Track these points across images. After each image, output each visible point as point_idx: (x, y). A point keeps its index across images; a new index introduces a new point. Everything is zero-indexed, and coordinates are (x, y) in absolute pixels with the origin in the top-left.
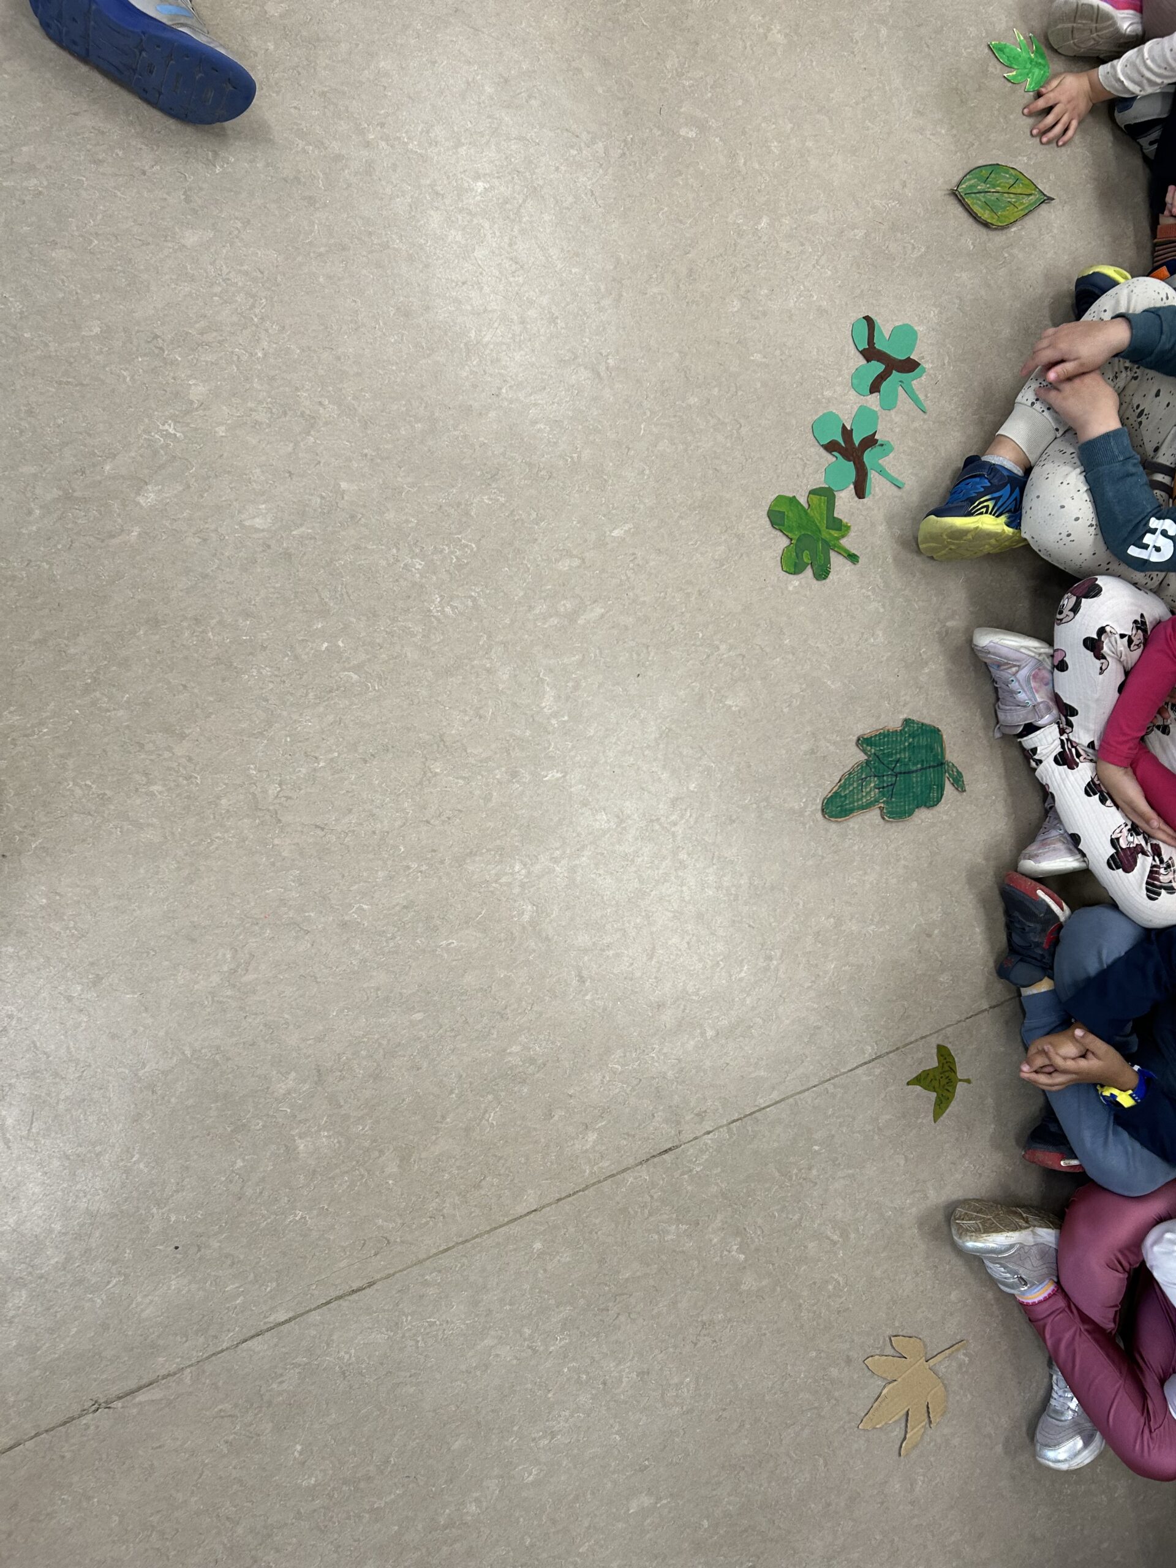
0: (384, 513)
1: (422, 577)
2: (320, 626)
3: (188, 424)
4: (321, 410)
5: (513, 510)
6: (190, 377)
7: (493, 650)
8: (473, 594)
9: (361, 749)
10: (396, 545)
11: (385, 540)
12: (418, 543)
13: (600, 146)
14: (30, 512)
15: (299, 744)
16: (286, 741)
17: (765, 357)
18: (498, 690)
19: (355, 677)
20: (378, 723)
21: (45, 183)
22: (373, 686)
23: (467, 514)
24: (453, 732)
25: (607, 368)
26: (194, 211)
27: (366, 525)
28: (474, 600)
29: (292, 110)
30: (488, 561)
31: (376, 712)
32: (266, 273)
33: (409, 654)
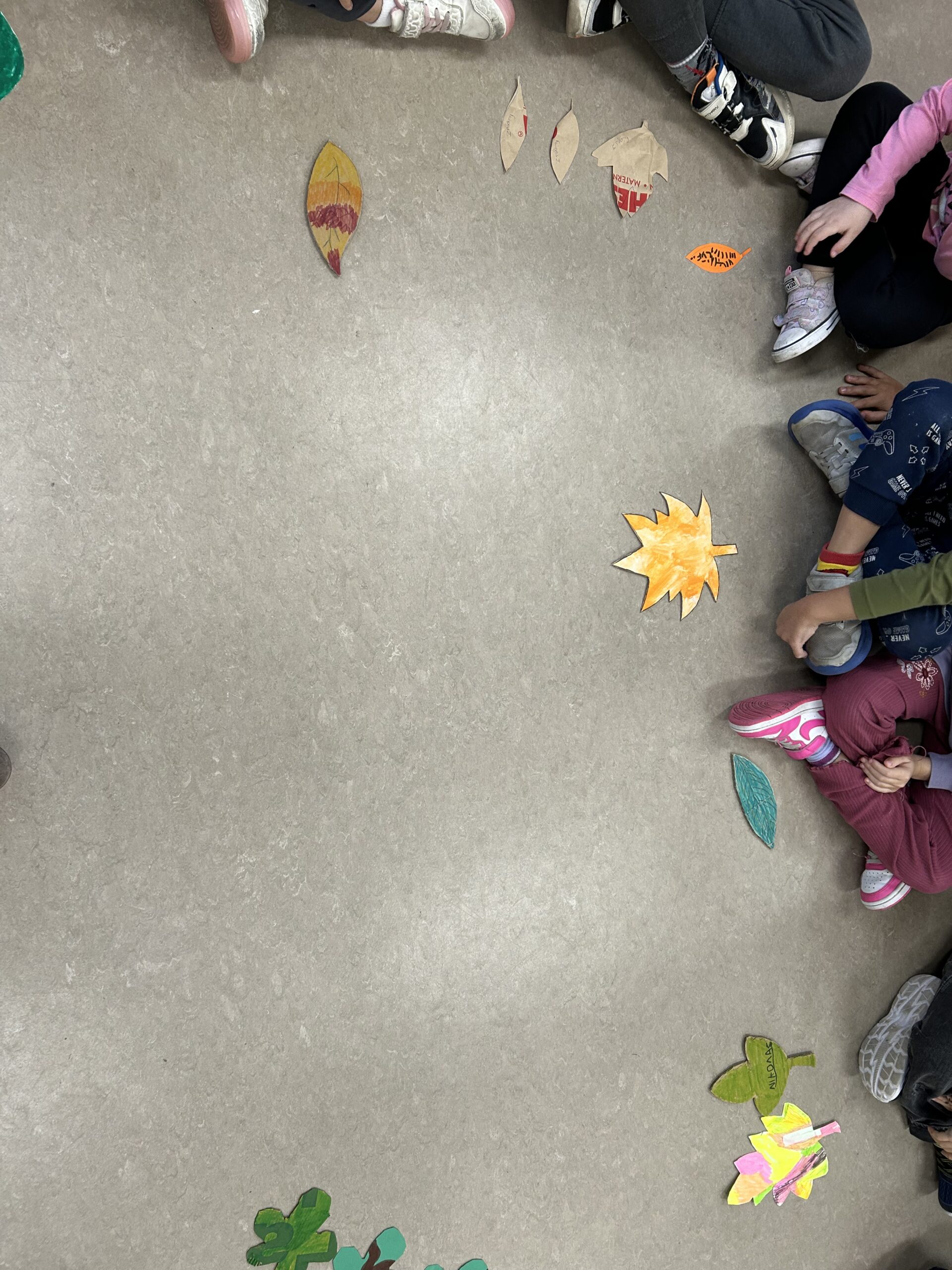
0: (327, 815)
1: (272, 847)
2: (234, 756)
3: (398, 666)
4: (408, 768)
5: (326, 931)
6: (432, 671)
7: (201, 912)
8: (255, 893)
9: (118, 786)
10: (300, 824)
11: (304, 815)
12: (300, 845)
13: (607, 1003)
14: (335, 546)
15: (128, 731)
16: (133, 721)
17: (453, 1169)
18: (163, 916)
19: (186, 784)
20: (141, 803)
21: (556, 589)
22: (176, 800)
23: (325, 888)
24: (126, 872)
25: (442, 1016)
26: (543, 686)
27: (317, 800)
28: (249, 894)
29: (612, 762)
30: (283, 907)
31: (152, 801)
32: (505, 733)
33: (204, 832)
